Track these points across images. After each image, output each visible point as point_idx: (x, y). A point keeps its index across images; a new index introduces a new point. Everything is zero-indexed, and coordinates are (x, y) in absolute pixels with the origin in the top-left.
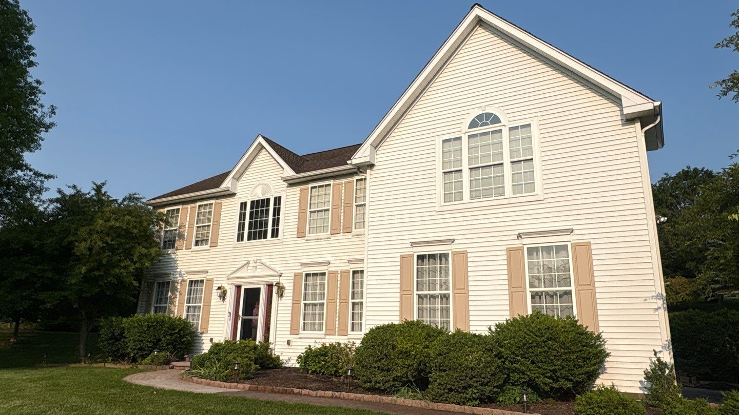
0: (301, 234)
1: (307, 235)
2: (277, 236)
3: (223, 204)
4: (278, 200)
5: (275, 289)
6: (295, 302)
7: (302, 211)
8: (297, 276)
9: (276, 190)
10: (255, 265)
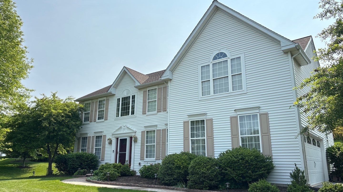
0: (144, 113)
1: (147, 113)
2: (134, 114)
3: (110, 100)
4: (134, 97)
5: (133, 139)
6: (142, 145)
7: (144, 102)
8: (143, 132)
9: (133, 92)
10: (124, 128)
